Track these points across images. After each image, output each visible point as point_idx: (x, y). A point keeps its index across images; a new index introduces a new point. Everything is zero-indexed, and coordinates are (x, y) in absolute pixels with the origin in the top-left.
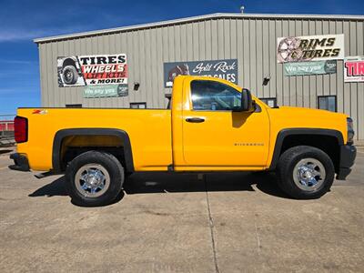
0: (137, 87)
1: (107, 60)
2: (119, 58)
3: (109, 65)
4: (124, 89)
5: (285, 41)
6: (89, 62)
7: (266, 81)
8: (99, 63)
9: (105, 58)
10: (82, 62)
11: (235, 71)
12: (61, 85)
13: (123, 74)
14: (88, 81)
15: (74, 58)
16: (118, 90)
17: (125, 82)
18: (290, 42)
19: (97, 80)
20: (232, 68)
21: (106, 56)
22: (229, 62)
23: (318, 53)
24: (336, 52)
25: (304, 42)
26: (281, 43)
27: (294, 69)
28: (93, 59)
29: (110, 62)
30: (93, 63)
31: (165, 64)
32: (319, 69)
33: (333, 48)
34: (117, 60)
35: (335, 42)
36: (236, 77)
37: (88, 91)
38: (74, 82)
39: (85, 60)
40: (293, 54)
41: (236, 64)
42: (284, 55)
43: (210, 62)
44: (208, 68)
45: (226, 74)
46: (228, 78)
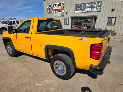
0: (67, 13)
1: (59, 5)
2: (62, 4)
3: (59, 6)
4: (63, 14)
6: (54, 6)
7: (113, 10)
8: (57, 6)
9: (58, 4)
10: (53, 6)
11: (100, 6)
12: (48, 13)
13: (63, 9)
14: (54, 12)
15: (51, 5)
16: (62, 15)
17: (64, 12)
19: (56, 11)
20: (99, 5)
21: (59, 3)
22: (98, 2)
28: (55, 5)
29: (60, 5)
30: (55, 6)
31: (75, 5)
34: (61, 4)
36: (100, 9)
37: (54, 15)
38: (51, 12)
39: (53, 5)
41: (101, 3)
43: (91, 3)
44: (90, 5)
45: (96, 7)
46: (97, 9)
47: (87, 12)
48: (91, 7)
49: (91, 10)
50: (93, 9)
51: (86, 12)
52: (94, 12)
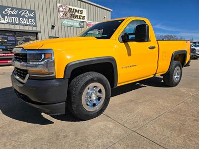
5: (61, 6)
7: (53, 27)
11: (34, 18)
18: (64, 7)
20: (32, 15)
22: (30, 11)
23: (77, 16)
24: (84, 18)
25: (70, 9)
26: (60, 7)
27: (66, 23)
32: (77, 24)
33: (82, 15)
35: (83, 12)
36: (35, 22)
40: (65, 14)
41: (35, 13)
42: (62, 14)
43: (17, 9)
44: (15, 12)
45: (28, 19)
46: (30, 22)
47: (12, 24)
48: (18, 16)
49: (20, 21)
50: (23, 21)
51: (8, 23)
52: (25, 25)
